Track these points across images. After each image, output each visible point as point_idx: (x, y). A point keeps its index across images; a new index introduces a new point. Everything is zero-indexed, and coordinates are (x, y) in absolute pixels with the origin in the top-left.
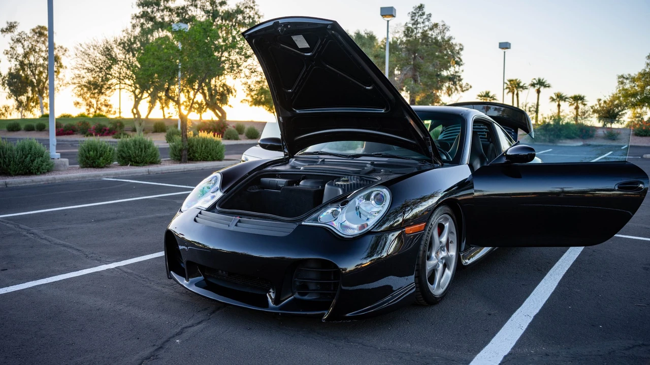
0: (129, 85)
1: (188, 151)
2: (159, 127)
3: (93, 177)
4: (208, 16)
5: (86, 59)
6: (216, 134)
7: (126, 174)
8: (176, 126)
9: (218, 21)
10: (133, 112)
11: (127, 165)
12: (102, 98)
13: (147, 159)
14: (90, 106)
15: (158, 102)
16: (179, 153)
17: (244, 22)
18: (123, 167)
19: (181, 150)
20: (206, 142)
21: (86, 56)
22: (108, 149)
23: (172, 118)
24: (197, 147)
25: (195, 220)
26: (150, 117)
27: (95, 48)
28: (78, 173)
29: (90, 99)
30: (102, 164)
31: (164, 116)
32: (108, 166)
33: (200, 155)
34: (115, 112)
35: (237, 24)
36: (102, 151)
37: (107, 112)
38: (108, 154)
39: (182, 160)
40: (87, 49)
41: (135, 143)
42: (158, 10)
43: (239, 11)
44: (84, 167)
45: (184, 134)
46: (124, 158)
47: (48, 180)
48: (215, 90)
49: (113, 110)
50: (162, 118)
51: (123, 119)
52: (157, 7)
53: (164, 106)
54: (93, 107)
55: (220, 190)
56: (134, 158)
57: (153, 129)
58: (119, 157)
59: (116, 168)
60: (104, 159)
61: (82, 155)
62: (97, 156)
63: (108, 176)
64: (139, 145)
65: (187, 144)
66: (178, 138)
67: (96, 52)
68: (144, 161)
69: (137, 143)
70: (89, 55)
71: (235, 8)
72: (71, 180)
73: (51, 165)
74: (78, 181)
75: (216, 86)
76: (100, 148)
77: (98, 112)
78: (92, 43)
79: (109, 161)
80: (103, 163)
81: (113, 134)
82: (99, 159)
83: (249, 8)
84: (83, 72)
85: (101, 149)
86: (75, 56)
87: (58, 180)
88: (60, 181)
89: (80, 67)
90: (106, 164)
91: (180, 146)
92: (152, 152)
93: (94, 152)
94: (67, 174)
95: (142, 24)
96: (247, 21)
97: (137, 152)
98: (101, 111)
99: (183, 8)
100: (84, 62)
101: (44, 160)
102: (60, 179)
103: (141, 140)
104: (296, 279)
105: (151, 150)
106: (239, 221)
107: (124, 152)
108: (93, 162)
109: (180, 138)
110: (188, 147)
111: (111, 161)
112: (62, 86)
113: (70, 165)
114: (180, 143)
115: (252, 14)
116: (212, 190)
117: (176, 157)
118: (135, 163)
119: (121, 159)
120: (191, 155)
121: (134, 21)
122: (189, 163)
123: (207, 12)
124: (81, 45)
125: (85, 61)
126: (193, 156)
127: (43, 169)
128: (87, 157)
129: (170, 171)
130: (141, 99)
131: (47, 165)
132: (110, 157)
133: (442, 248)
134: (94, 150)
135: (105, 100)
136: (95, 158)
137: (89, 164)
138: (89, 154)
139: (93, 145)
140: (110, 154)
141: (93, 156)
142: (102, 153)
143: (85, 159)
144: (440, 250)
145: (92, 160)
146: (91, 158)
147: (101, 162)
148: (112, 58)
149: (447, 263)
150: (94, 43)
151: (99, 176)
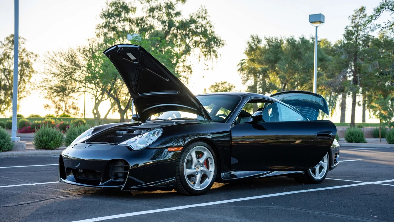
3: (43, 154)
4: (165, 26)
5: (53, 65)
9: (173, 30)
10: (93, 112)
12: (70, 102)
17: (197, 31)
21: (53, 63)
22: (58, 135)
25: (73, 148)
26: (108, 117)
27: (61, 55)
29: (60, 102)
30: (52, 146)
32: (58, 148)
35: (190, 33)
36: (53, 136)
37: (75, 114)
40: (54, 56)
42: (119, 21)
43: (193, 21)
44: (38, 149)
47: (7, 155)
52: (118, 18)
54: (62, 110)
55: (91, 135)
60: (54, 143)
61: (37, 139)
62: (49, 140)
67: (62, 59)
70: (56, 61)
71: (189, 18)
72: (26, 156)
73: (12, 145)
76: (52, 134)
77: (66, 113)
78: (58, 50)
79: (58, 144)
80: (53, 146)
82: (50, 142)
83: (202, 18)
84: (50, 77)
85: (52, 135)
86: (44, 63)
87: (15, 155)
88: (17, 156)
89: (48, 72)
93: (46, 137)
95: (105, 34)
96: (199, 30)
98: (69, 113)
99: (142, 19)
101: (6, 141)
102: (17, 155)
104: (113, 171)
106: (91, 145)
108: (46, 145)
111: (60, 144)
112: (33, 89)
115: (204, 22)
116: (87, 135)
121: (98, 31)
123: (163, 22)
124: (49, 53)
125: (52, 67)
127: (4, 148)
128: (41, 141)
130: (101, 100)
131: (8, 145)
132: (59, 141)
133: (202, 165)
134: (46, 136)
135: (73, 103)
136: (48, 141)
137: (42, 147)
138: (43, 138)
139: (46, 132)
140: (59, 139)
141: (46, 140)
142: (53, 138)
143: (39, 142)
144: (199, 166)
145: (45, 143)
146: (44, 142)
147: (52, 145)
148: (75, 64)
149: (206, 174)
150: (61, 51)
151: (48, 154)
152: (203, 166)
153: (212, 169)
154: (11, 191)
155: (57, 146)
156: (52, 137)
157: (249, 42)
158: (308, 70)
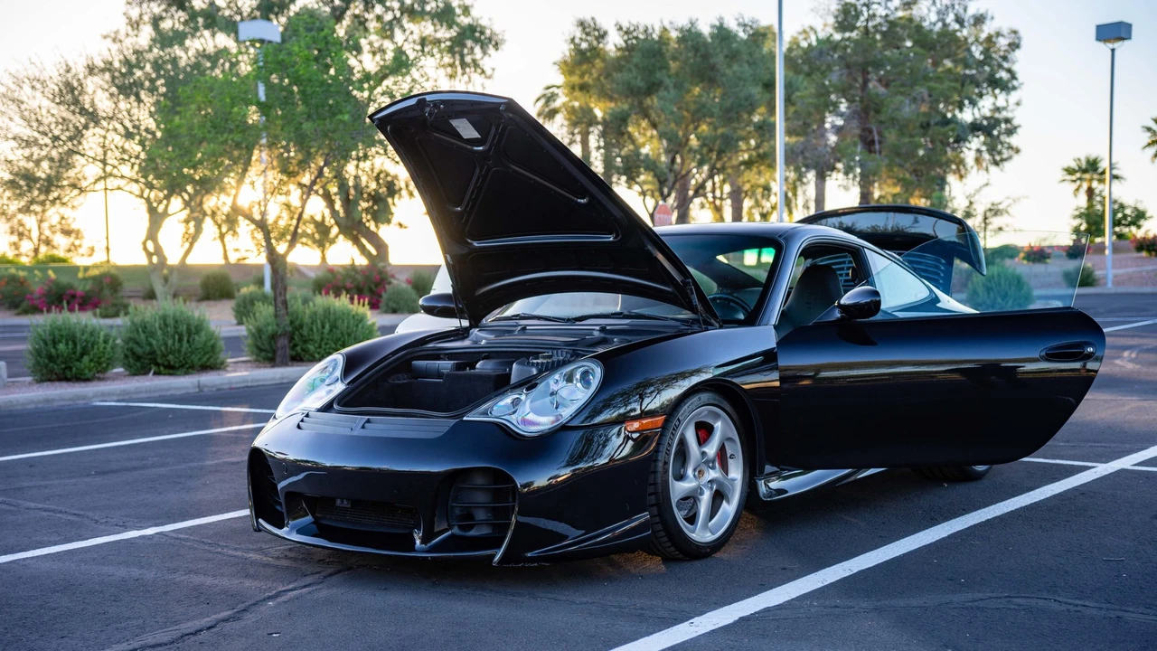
0: (132, 180)
1: (291, 339)
2: (216, 287)
3: (70, 400)
5: (12, 114)
6: (356, 297)
7: (146, 392)
8: (261, 282)
10: (145, 249)
11: (146, 373)
12: (53, 214)
13: (195, 358)
14: (21, 235)
15: (208, 224)
16: (270, 344)
18: (136, 378)
19: (273, 337)
20: (332, 317)
21: (14, 107)
22: (101, 340)
23: (247, 262)
24: (312, 330)
25: (299, 427)
26: (190, 261)
27: (35, 83)
28: (33, 391)
29: (20, 216)
30: (87, 371)
31: (226, 257)
32: (101, 376)
33: (320, 347)
34: (92, 249)
36: (86, 341)
37: (69, 251)
38: (101, 349)
39: (278, 360)
40: (13, 87)
41: (165, 321)
45: (280, 299)
46: (138, 358)
48: (357, 187)
49: (86, 244)
50: (222, 262)
51: (118, 268)
53: (224, 229)
54: (30, 238)
55: (342, 381)
56: (164, 356)
57: (200, 292)
58: (126, 356)
59: (121, 379)
60: (91, 361)
61: (38, 353)
62: (75, 353)
63: (104, 396)
64: (175, 327)
65: (288, 322)
66: (265, 312)
67: (38, 94)
68: (186, 363)
69: (170, 321)
70: (22, 103)
72: (19, 408)
74: (36, 408)
75: (357, 177)
76: (83, 334)
77: (43, 249)
78: (26, 70)
79: (104, 365)
80: (90, 370)
81: (95, 305)
82: (79, 360)
85: (84, 338)
90: (98, 371)
91: (270, 328)
92: (205, 342)
93: (67, 344)
94: (7, 394)
97: (170, 342)
98: (53, 247)
100: (7, 120)
103: (178, 314)
104: (455, 504)
105: (202, 337)
106: (368, 421)
107: (138, 343)
108: (66, 368)
109: (271, 309)
110: (290, 329)
111: (108, 364)
113: (9, 377)
114: (271, 320)
116: (327, 382)
117: (263, 354)
118: (165, 367)
119: (131, 360)
120: (298, 348)
122: (292, 366)
125: (11, 119)
126: (303, 350)
128: (50, 358)
129: (250, 384)
130: (165, 214)
132: (107, 356)
133: (709, 464)
134: (67, 341)
135: (63, 218)
136: (71, 358)
137: (56, 374)
138: (57, 350)
139: (65, 329)
140: (105, 348)
141: (65, 354)
142: (86, 346)
143: (47, 361)
144: (704, 467)
145: (63, 363)
146: (61, 359)
147: (86, 367)
148: (83, 111)
149: (722, 491)
150: (33, 72)
151: (84, 397)
152: (713, 468)
153: (736, 473)
154: (105, 569)
155: (99, 369)
156: (84, 344)
157: (573, 40)
158: (737, 113)
